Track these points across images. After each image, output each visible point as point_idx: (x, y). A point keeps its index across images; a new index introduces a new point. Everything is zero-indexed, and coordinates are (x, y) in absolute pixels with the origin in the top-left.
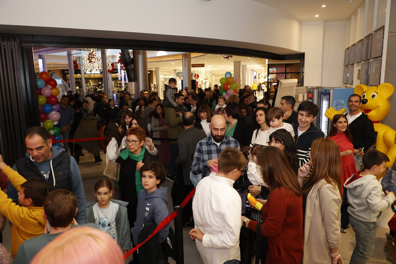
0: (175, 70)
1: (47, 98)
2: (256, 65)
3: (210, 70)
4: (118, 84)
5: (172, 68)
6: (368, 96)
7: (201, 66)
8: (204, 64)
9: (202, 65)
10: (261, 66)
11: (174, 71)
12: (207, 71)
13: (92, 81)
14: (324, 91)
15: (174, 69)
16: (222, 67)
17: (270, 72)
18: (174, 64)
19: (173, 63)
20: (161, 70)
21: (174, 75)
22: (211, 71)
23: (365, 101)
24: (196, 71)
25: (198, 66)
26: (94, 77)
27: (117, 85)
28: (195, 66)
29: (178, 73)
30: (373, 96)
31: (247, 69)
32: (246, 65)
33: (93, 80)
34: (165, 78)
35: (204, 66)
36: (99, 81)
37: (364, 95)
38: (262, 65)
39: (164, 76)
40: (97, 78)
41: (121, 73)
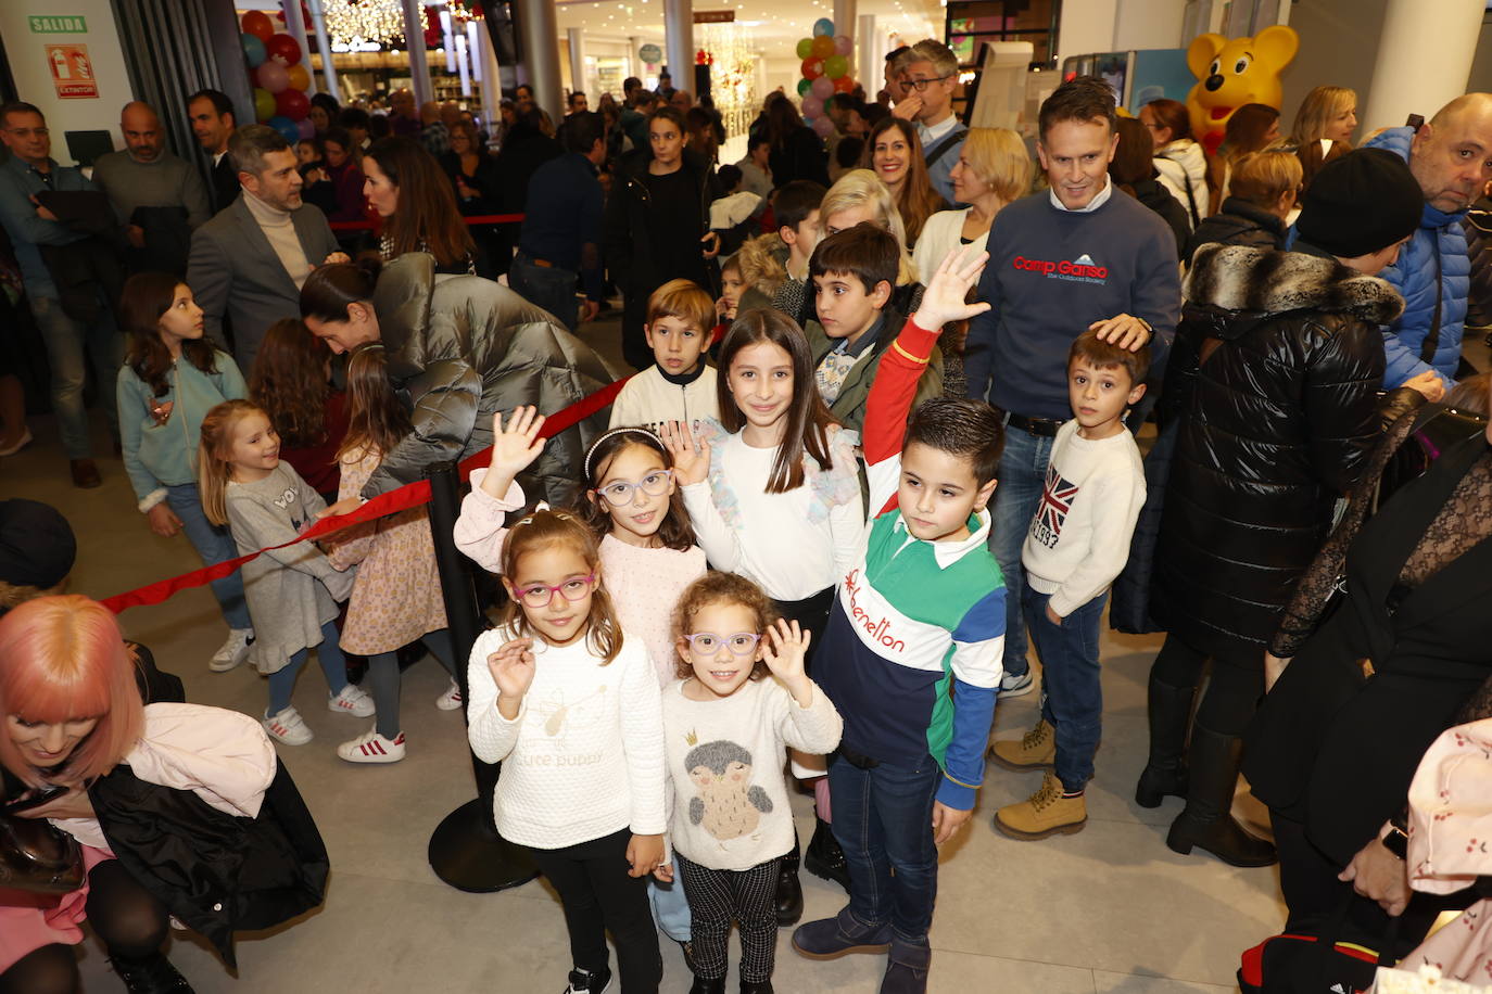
0: (631, 39)
1: (277, 96)
2: (905, 16)
3: (751, 36)
4: (441, 89)
5: (623, 28)
6: (1225, 68)
7: (722, 17)
8: (732, 13)
9: (728, 17)
10: (925, 19)
11: (629, 42)
12: (742, 41)
13: (353, 81)
14: (1108, 61)
15: (628, 35)
16: (792, 24)
17: (953, 31)
18: (634, 12)
19: (629, 10)
20: (589, 39)
21: (631, 56)
22: (755, 40)
23: (1216, 80)
24: (706, 38)
25: (713, 17)
26: (358, 63)
27: (440, 95)
28: (703, 18)
29: (643, 49)
30: (1240, 67)
31: (875, 32)
32: (872, 17)
33: (356, 77)
34: (600, 70)
35: (732, 20)
36: (376, 81)
37: (1216, 65)
38: (926, 15)
39: (596, 60)
40: (369, 70)
41: (455, 50)
